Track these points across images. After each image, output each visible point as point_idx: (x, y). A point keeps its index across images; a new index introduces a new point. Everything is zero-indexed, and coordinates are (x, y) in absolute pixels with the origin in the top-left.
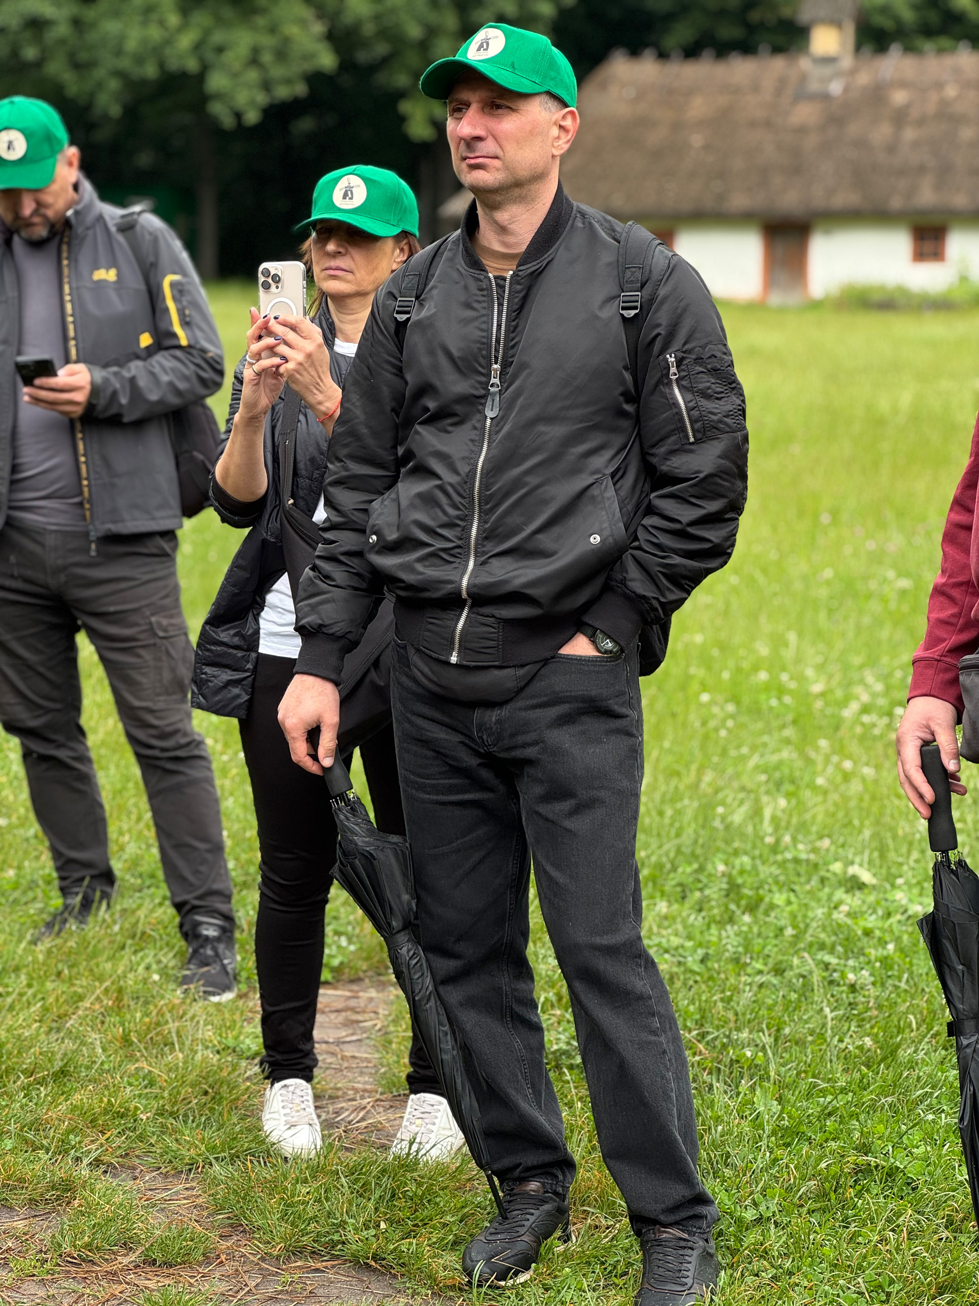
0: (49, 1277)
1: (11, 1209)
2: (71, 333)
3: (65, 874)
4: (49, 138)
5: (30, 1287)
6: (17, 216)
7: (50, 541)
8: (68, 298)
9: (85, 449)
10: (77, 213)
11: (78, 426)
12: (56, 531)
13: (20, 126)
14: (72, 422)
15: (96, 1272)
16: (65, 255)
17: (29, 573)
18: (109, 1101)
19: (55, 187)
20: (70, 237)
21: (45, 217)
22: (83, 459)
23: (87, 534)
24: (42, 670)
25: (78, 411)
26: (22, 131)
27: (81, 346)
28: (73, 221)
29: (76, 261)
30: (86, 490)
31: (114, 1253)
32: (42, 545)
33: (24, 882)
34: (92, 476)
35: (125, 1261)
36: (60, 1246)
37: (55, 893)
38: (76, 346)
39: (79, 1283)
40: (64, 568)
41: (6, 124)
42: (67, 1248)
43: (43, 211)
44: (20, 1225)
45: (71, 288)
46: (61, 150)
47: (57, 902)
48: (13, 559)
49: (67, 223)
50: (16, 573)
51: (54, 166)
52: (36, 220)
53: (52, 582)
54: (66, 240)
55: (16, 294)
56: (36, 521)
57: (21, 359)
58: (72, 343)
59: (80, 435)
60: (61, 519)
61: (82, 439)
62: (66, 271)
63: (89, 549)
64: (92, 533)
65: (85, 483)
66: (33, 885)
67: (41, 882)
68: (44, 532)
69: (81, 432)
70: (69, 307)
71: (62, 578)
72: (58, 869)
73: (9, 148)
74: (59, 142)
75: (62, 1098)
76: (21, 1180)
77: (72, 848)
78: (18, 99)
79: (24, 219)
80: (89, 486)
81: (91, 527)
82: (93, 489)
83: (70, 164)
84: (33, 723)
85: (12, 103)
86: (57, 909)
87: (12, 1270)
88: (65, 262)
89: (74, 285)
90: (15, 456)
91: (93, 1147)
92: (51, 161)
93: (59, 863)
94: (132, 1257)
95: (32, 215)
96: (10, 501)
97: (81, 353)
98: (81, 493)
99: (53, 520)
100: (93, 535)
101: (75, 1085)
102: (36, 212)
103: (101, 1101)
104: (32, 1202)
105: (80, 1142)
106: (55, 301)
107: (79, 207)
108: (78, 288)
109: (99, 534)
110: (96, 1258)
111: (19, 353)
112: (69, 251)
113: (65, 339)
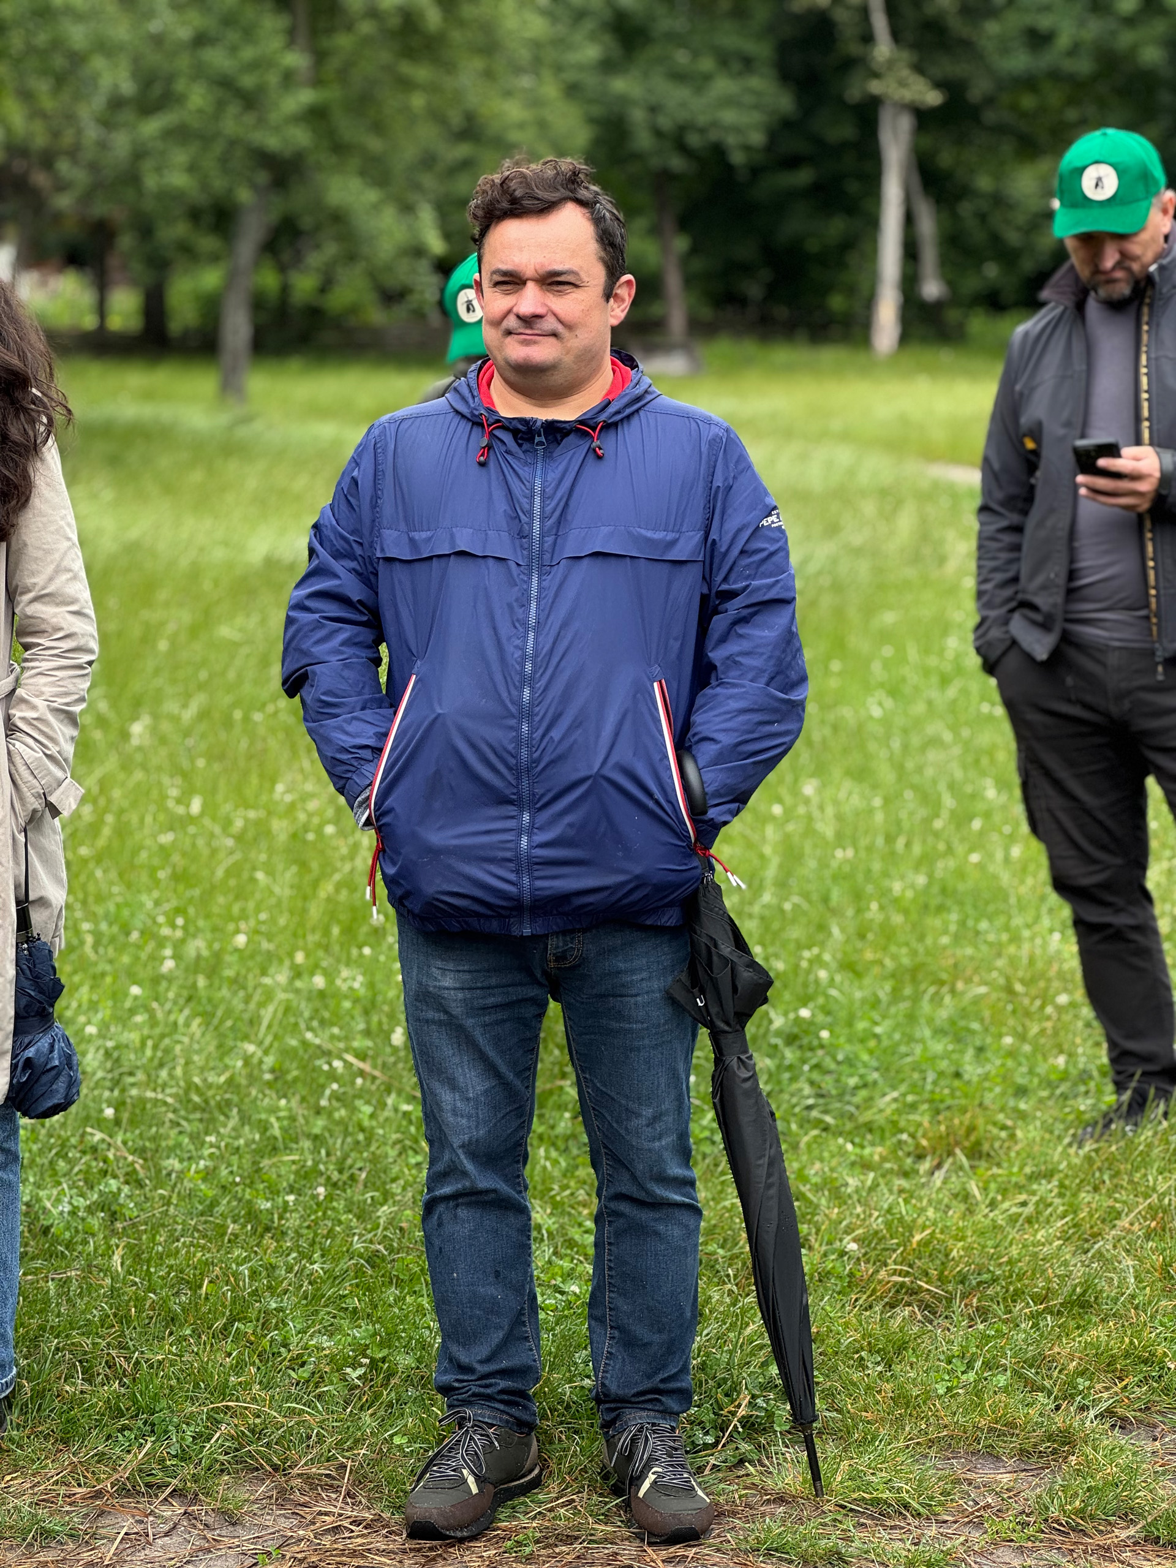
0: (1030, 1544)
1: (998, 1458)
2: (1145, 413)
3: (1121, 1068)
4: (1145, 176)
5: (1005, 1555)
6: (1097, 271)
7: (1113, 659)
8: (1144, 370)
9: (1155, 551)
10: (1162, 268)
11: (1148, 524)
12: (1120, 648)
13: (1113, 160)
14: (1140, 517)
15: (1086, 1545)
16: (1145, 318)
17: (1089, 698)
18: (1131, 1343)
19: (1144, 236)
20: (1152, 298)
21: (1129, 270)
22: (1151, 564)
23: (1153, 653)
24: (1102, 816)
25: (1145, 505)
26: (1114, 166)
27: (1155, 427)
28: (1157, 278)
29: (1158, 325)
30: (1153, 600)
31: (1110, 1524)
32: (1104, 665)
33: (1074, 1072)
34: (1161, 585)
35: (1124, 1535)
36: (1047, 1509)
37: (1110, 1087)
38: (1150, 428)
39: (1064, 1556)
40: (1129, 693)
41: (1097, 158)
42: (1054, 1512)
43: (1127, 263)
44: (1005, 1478)
45: (1148, 359)
46: (1157, 194)
47: (1110, 1098)
48: (1069, 681)
49: (1149, 279)
50: (1073, 697)
51: (1148, 209)
52: (1119, 274)
53: (1114, 710)
54: (1147, 300)
55: (1084, 367)
56: (1098, 636)
57: (1081, 443)
58: (1146, 424)
59: (1149, 535)
60: (1127, 634)
61: (1152, 539)
62: (1145, 338)
63: (1155, 671)
64: (1159, 653)
65: (1153, 592)
66: (1085, 1076)
67: (1095, 1073)
68: (1105, 649)
69: (1151, 531)
70: (1144, 380)
71: (1127, 704)
72: (1114, 1061)
73: (1097, 185)
74: (1156, 182)
75: (1077, 1333)
76: (1012, 1425)
77: (1129, 1037)
78: (1111, 131)
79: (1105, 273)
80: (1157, 596)
81: (1157, 645)
82: (1162, 599)
83: (1165, 211)
84: (1086, 882)
85: (1105, 134)
86: (1110, 1107)
87: (986, 1532)
88: (1145, 328)
89: (1153, 355)
90: (1072, 560)
91: (1105, 1395)
92: (1144, 204)
93: (1114, 1054)
94: (1132, 1531)
95: (1114, 268)
96: (1066, 612)
97: (1155, 435)
98: (1147, 606)
99: (1116, 635)
100: (1160, 655)
101: (1094, 1319)
102: (1119, 265)
103: (1122, 1342)
104: (1024, 1454)
105: (1089, 1388)
106: (1130, 376)
107: (1165, 262)
108: (1157, 359)
109: (1167, 655)
110: (1088, 1526)
111: (1083, 436)
112: (1151, 315)
113: (1138, 419)
